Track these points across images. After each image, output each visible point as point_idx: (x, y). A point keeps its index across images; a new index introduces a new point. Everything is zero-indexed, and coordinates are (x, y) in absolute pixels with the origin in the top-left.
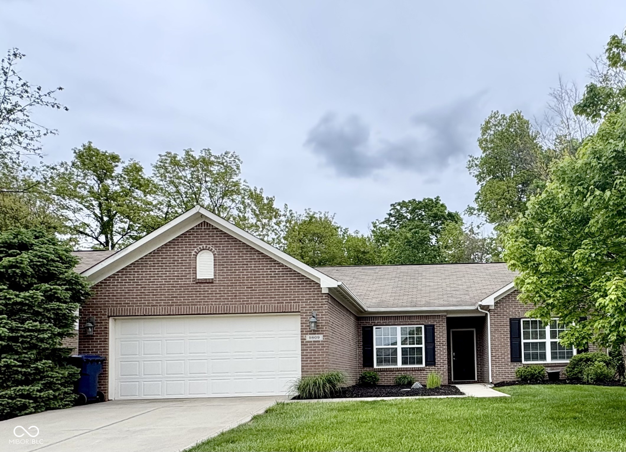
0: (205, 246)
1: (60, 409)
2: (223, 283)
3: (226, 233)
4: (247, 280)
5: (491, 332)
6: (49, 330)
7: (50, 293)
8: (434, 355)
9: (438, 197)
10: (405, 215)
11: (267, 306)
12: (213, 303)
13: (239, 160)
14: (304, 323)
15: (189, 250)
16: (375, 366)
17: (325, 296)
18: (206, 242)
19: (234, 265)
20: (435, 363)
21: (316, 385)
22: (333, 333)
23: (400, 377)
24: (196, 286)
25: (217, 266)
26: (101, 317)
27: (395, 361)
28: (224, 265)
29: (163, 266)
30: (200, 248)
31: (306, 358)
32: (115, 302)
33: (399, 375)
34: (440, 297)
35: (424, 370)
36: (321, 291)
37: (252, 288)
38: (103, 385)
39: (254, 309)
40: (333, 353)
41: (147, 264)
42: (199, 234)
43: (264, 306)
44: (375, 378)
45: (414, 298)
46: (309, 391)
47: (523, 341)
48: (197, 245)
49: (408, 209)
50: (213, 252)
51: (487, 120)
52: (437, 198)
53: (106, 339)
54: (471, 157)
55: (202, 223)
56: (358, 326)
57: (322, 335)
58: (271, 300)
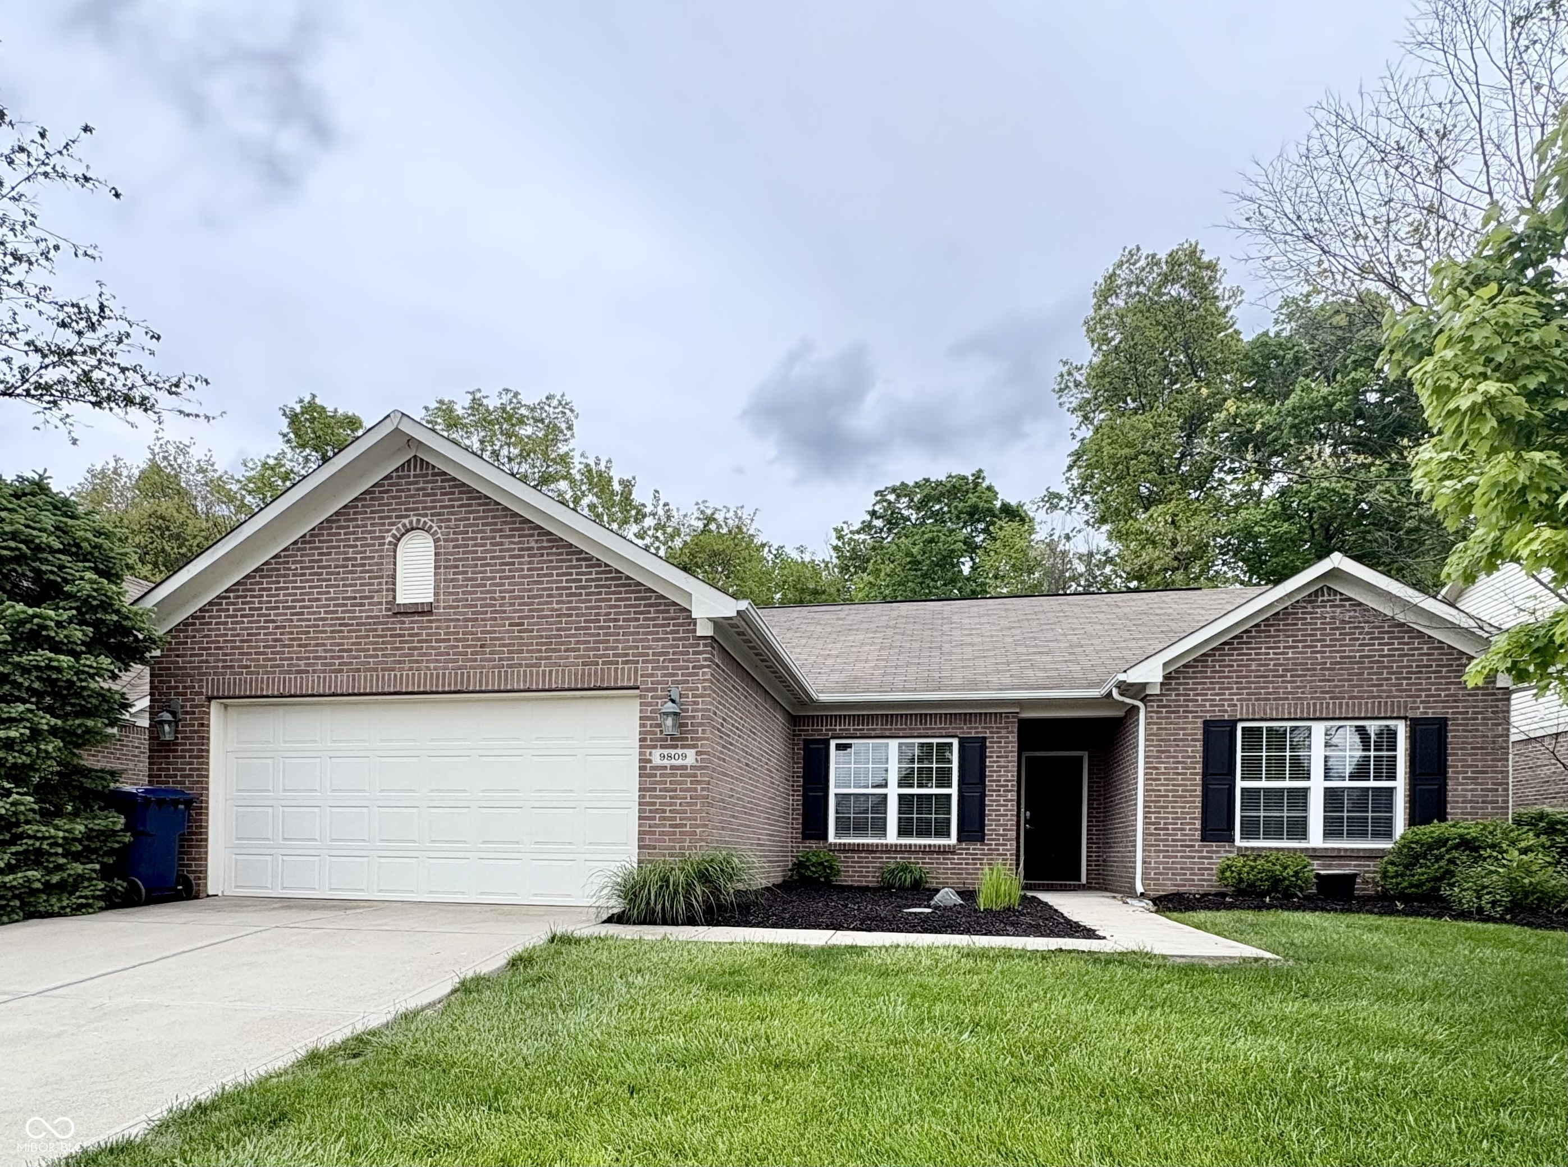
0: (414, 519)
1: (65, 915)
2: (455, 613)
3: (464, 484)
4: (512, 605)
5: (1146, 757)
6: (28, 720)
7: (28, 626)
8: (982, 815)
9: (980, 471)
10: (905, 513)
11: (557, 671)
12: (432, 665)
13: (572, 411)
14: (648, 718)
15: (380, 531)
16: (832, 838)
17: (705, 645)
18: (417, 509)
19: (482, 565)
20: (984, 835)
21: (668, 887)
22: (724, 747)
23: (893, 866)
24: (393, 623)
25: (442, 570)
26: (193, 700)
27: (881, 828)
28: (457, 567)
29: (321, 574)
30: (404, 525)
31: (650, 811)
32: (220, 664)
33: (892, 862)
34: (1000, 667)
35: (953, 853)
36: (695, 631)
37: (523, 624)
38: (194, 859)
39: (525, 681)
40: (723, 801)
41: (289, 569)
42: (403, 491)
43: (551, 672)
44: (831, 867)
45: (934, 670)
46: (648, 903)
47: (1240, 784)
48: (397, 517)
49: (912, 500)
50: (432, 535)
51: (1111, 271)
52: (978, 475)
53: (202, 751)
54: (1065, 363)
55: (409, 461)
56: (793, 737)
57: (694, 751)
58: (567, 657)
